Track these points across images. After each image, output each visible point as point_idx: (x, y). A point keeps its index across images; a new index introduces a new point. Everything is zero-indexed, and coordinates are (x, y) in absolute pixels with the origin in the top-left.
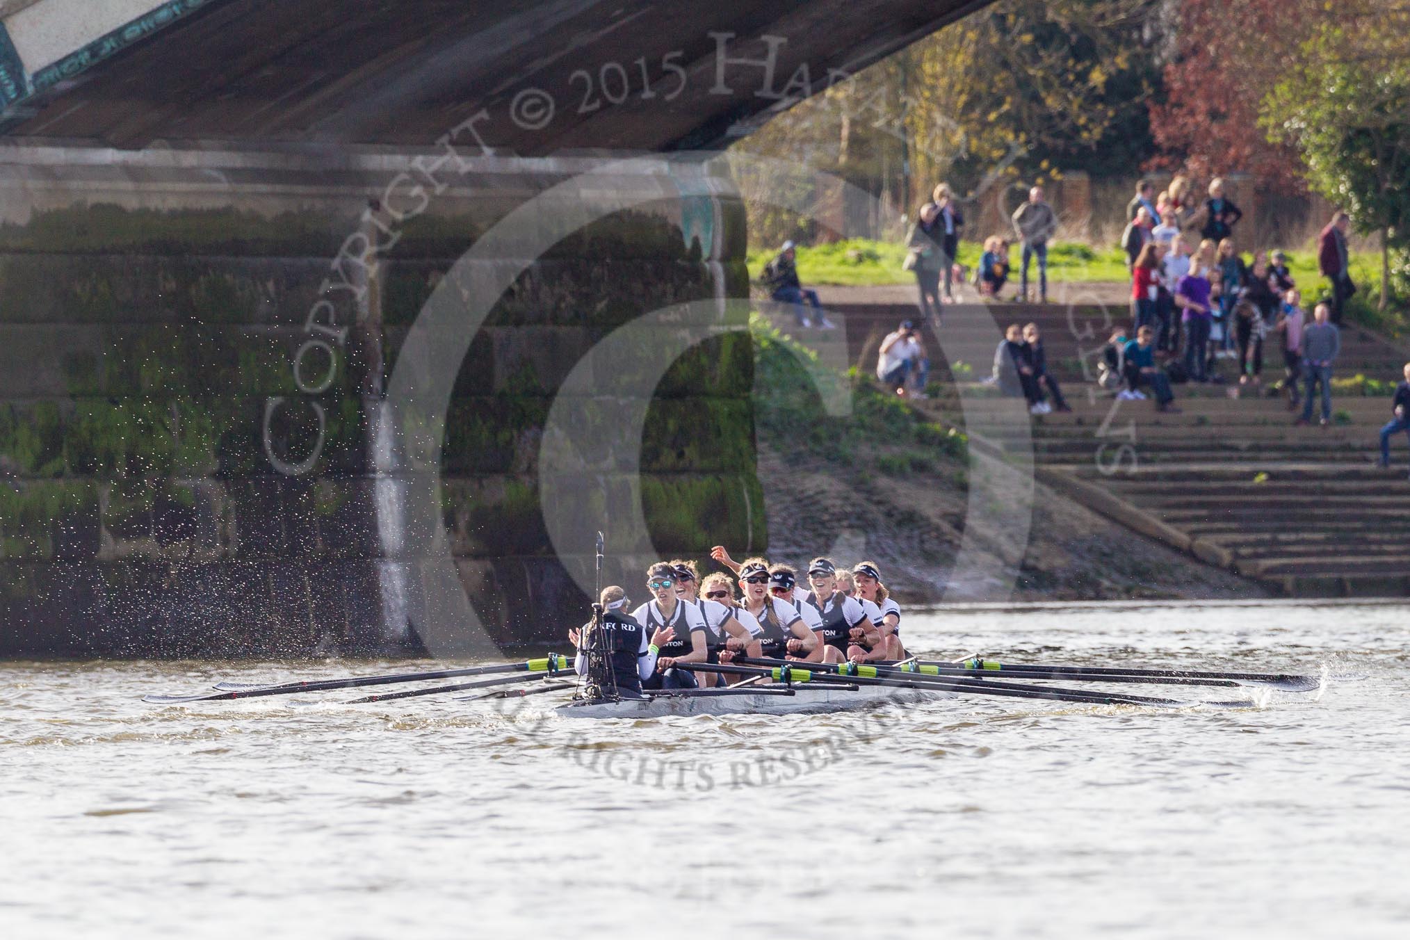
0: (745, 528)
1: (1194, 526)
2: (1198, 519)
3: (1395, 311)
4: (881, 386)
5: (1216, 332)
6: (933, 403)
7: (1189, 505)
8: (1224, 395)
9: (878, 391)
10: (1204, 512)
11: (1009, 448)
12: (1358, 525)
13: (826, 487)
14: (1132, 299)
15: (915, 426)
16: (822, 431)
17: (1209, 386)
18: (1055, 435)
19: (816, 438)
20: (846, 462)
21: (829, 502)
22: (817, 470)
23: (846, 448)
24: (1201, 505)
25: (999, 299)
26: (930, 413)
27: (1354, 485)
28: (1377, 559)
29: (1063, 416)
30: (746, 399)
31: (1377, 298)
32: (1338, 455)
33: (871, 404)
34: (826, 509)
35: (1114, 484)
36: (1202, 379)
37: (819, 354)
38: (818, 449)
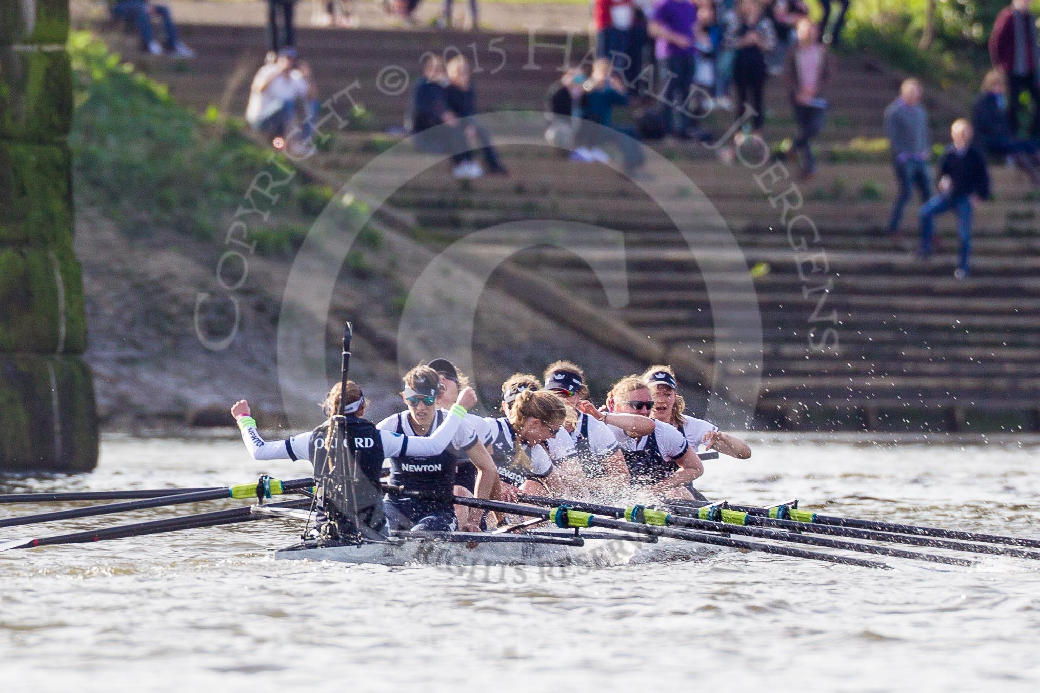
0: (53, 321)
1: (669, 333)
2: (674, 323)
3: (942, 51)
4: (254, 135)
5: (705, 73)
6: (323, 159)
7: (663, 305)
8: (712, 157)
9: (250, 142)
10: (682, 315)
11: (425, 223)
12: (888, 336)
13: (175, 269)
14: (592, 27)
15: (298, 190)
16: (172, 194)
17: (692, 146)
18: (484, 207)
19: (164, 204)
20: (204, 237)
21: (178, 289)
22: (163, 246)
23: (204, 217)
24: (679, 305)
25: (414, 22)
26: (319, 173)
27: (884, 282)
28: (912, 382)
29: (496, 182)
30: (62, 145)
31: (919, 33)
32: (863, 241)
33: (240, 159)
34: (175, 299)
35: (564, 274)
36: (683, 136)
37: (172, 90)
38: (167, 217)
